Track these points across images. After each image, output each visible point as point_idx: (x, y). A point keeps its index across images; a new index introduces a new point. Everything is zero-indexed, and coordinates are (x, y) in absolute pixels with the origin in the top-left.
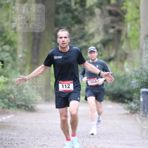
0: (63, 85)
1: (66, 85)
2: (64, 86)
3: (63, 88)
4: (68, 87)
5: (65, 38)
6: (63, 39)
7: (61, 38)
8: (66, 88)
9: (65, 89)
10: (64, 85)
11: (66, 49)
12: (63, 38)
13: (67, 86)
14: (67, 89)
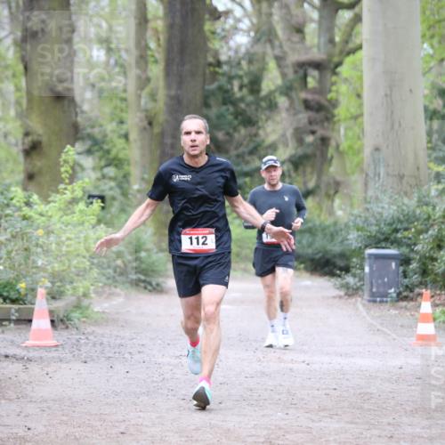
0: (191, 238)
1: (197, 238)
2: (195, 241)
3: (191, 244)
4: (203, 244)
5: (198, 133)
6: (193, 136)
7: (188, 133)
8: (198, 244)
9: (195, 246)
10: (194, 237)
11: (200, 158)
12: (193, 134)
13: (201, 241)
14: (201, 247)
